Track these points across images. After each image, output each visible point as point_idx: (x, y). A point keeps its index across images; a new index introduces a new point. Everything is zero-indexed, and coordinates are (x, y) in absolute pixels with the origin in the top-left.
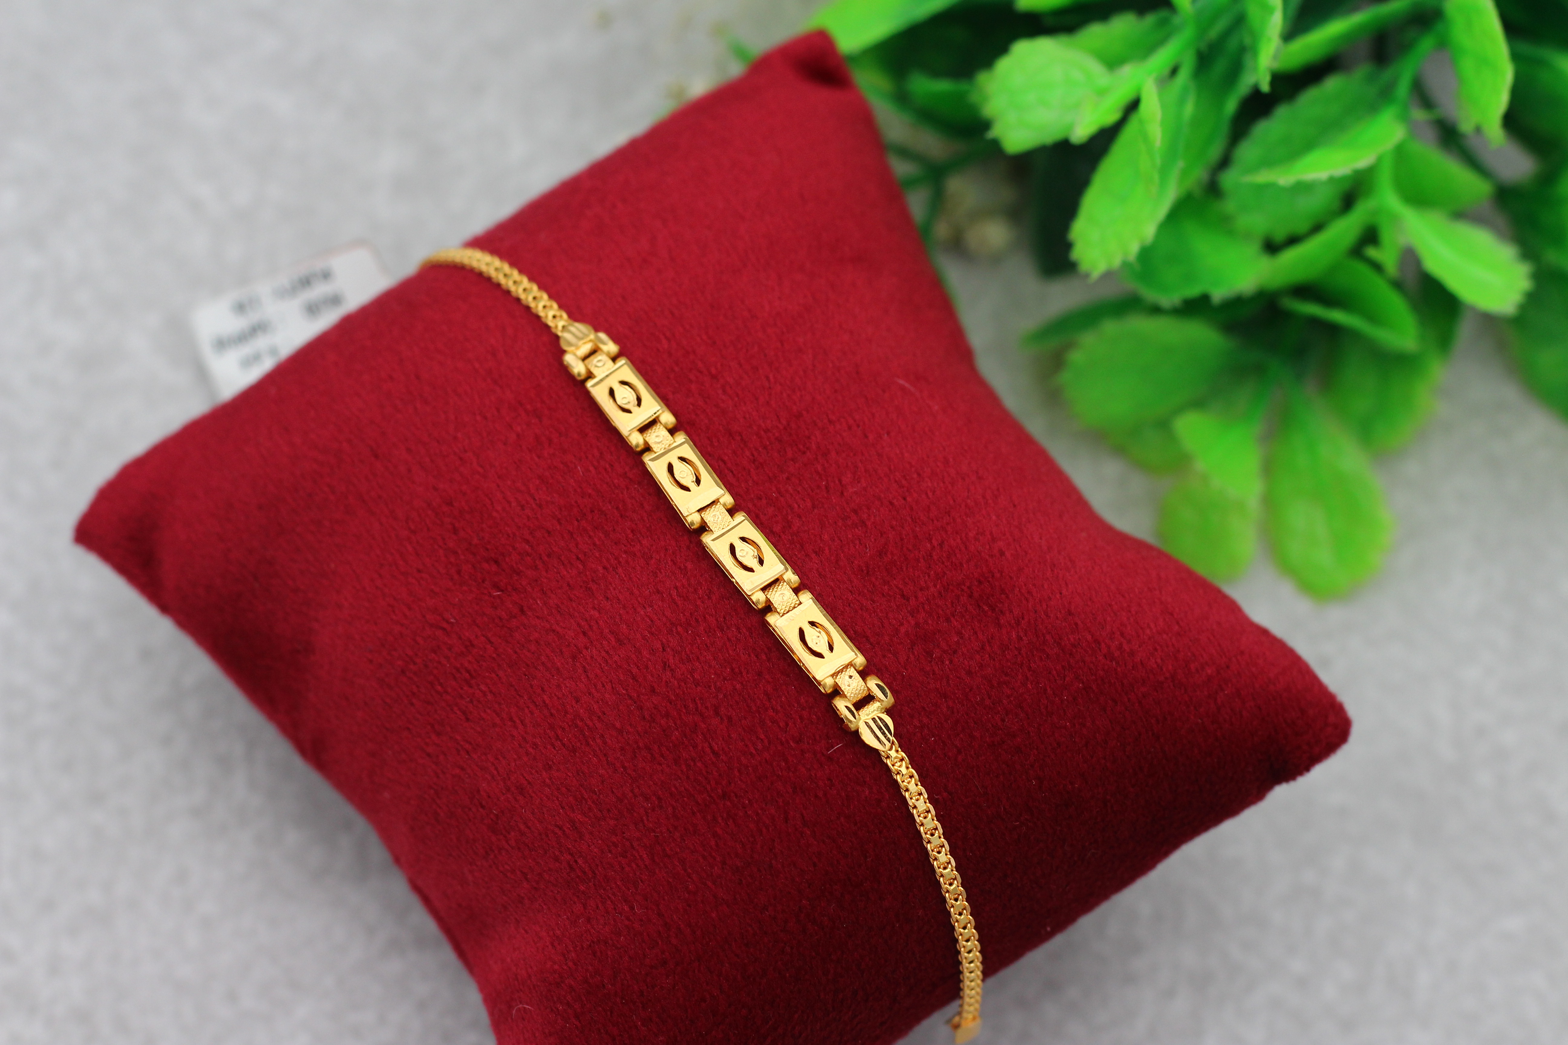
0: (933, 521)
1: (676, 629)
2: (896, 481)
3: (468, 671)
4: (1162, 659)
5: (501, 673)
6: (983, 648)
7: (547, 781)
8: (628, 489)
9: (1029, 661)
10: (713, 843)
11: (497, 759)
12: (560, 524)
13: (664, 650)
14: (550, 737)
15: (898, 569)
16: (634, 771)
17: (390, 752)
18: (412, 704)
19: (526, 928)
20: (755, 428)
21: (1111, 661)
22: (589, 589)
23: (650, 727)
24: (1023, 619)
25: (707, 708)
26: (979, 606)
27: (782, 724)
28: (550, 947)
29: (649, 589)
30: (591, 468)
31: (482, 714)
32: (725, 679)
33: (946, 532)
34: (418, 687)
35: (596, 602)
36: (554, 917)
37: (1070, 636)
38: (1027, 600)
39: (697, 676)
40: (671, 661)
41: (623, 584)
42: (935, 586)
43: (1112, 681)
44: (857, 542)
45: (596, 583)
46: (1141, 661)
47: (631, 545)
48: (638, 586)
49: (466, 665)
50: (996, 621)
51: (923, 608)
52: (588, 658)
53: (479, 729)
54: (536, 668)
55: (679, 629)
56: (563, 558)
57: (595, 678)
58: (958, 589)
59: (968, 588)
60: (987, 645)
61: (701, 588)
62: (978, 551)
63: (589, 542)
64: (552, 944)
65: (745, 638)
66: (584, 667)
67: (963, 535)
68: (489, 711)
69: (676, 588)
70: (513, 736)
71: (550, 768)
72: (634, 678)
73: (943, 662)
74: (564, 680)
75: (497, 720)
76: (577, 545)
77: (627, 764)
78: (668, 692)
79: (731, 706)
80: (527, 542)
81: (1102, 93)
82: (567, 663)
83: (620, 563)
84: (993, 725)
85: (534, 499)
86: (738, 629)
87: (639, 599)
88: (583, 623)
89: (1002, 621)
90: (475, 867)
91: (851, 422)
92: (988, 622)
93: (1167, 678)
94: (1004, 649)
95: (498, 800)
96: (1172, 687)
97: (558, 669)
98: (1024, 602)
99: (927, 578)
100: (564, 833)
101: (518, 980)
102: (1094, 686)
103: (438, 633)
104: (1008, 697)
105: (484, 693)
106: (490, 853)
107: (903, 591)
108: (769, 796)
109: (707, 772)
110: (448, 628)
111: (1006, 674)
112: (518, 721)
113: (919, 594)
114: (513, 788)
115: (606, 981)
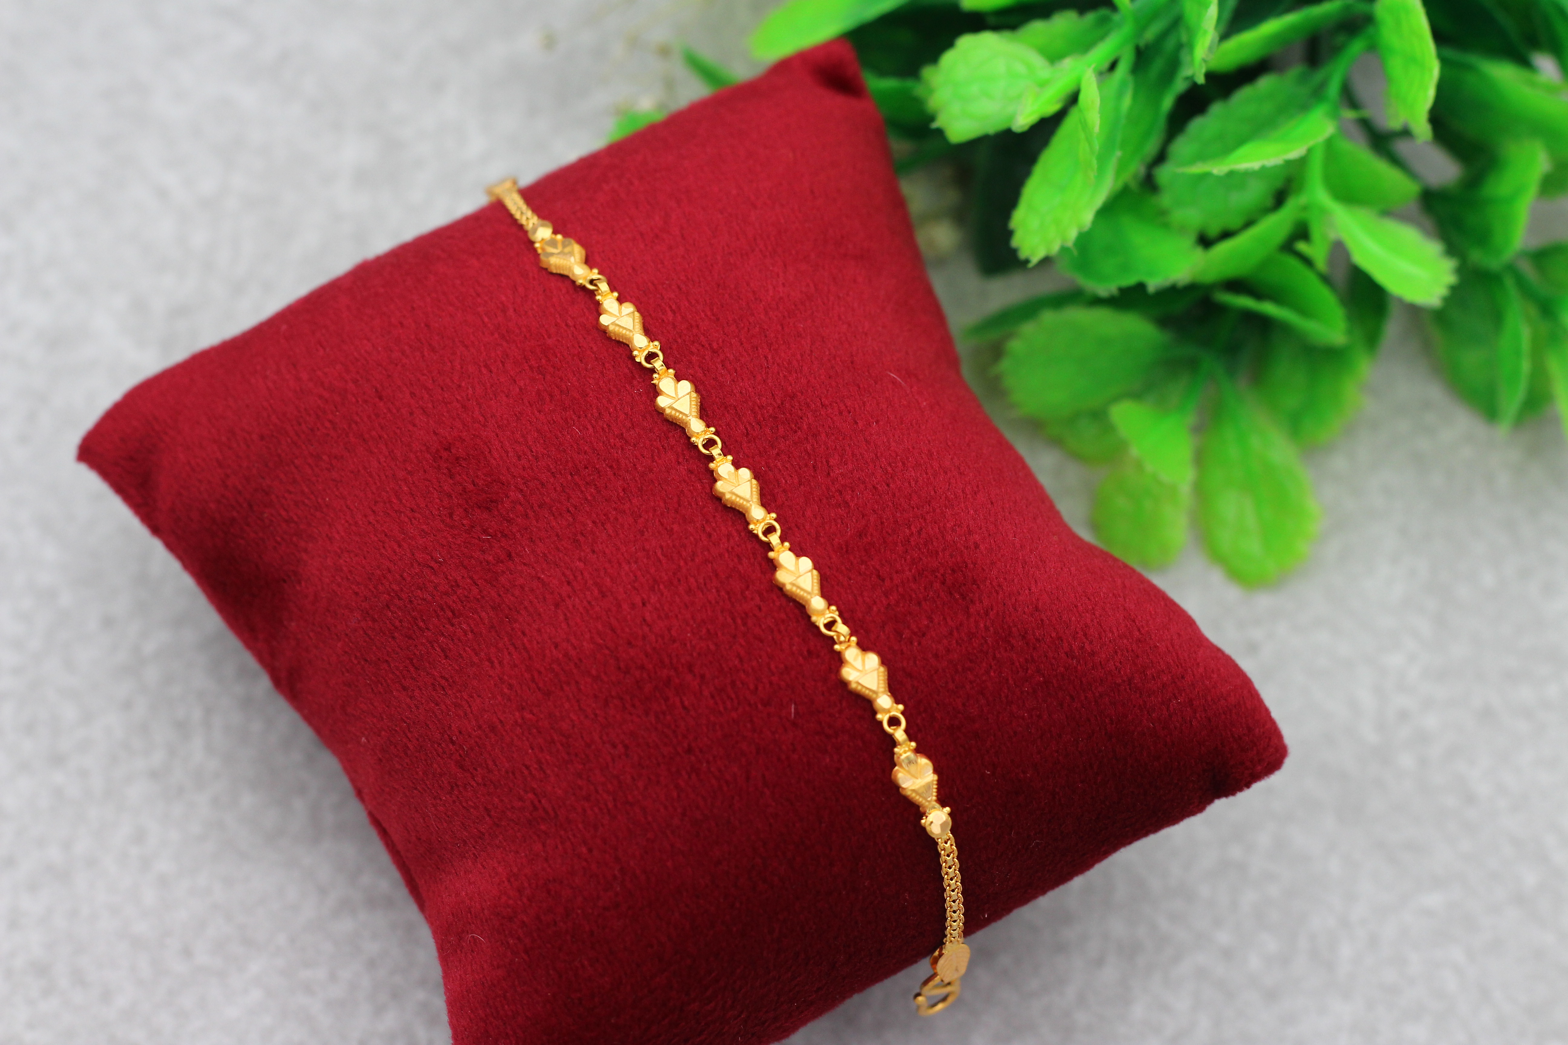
0: (913, 508)
2: (881, 467)
3: (453, 612)
4: (1121, 662)
5: (484, 614)
6: (951, 634)
7: (520, 721)
8: (622, 449)
9: (994, 650)
10: (675, 794)
11: (472, 697)
12: (554, 477)
13: (644, 604)
14: (526, 679)
15: (876, 551)
16: (605, 718)
18: (394, 638)
19: (484, 863)
20: (750, 404)
21: (1072, 659)
22: (577, 541)
23: (624, 678)
24: (992, 610)
26: (951, 594)
28: (506, 883)
29: (634, 546)
30: (589, 427)
31: (461, 652)
32: (700, 638)
33: (925, 520)
34: (401, 621)
35: (582, 554)
36: (513, 854)
37: (1035, 631)
38: (997, 593)
39: (673, 633)
41: (610, 539)
42: (910, 570)
43: (1072, 678)
44: (839, 521)
45: (584, 536)
46: (1101, 662)
47: (621, 503)
48: (624, 543)
49: (450, 604)
50: (966, 610)
52: (571, 607)
53: (457, 667)
54: (518, 612)
56: (554, 509)
57: (575, 627)
58: (932, 576)
59: (942, 575)
60: (955, 631)
61: (685, 550)
62: (954, 542)
63: (581, 497)
64: (509, 881)
66: (565, 615)
67: (941, 525)
68: (468, 650)
69: (661, 547)
70: (490, 676)
71: (524, 709)
72: (613, 630)
73: (911, 643)
74: (545, 625)
76: (568, 498)
77: (598, 712)
79: (705, 665)
80: (521, 491)
83: (608, 518)
85: (531, 451)
86: (718, 591)
87: (625, 554)
88: (568, 573)
89: (972, 610)
90: (438, 801)
91: (843, 408)
92: (958, 610)
93: (1124, 681)
94: (971, 636)
95: (470, 736)
96: (1128, 690)
97: (540, 615)
98: (995, 594)
99: (903, 562)
100: (530, 773)
101: (471, 913)
102: (1054, 681)
103: (426, 571)
104: (971, 683)
105: (465, 632)
106: (455, 788)
107: (879, 572)
108: (733, 755)
109: (676, 726)
110: (436, 566)
111: (971, 661)
112: (496, 662)
113: (895, 576)
114: (485, 726)
115: (558, 919)
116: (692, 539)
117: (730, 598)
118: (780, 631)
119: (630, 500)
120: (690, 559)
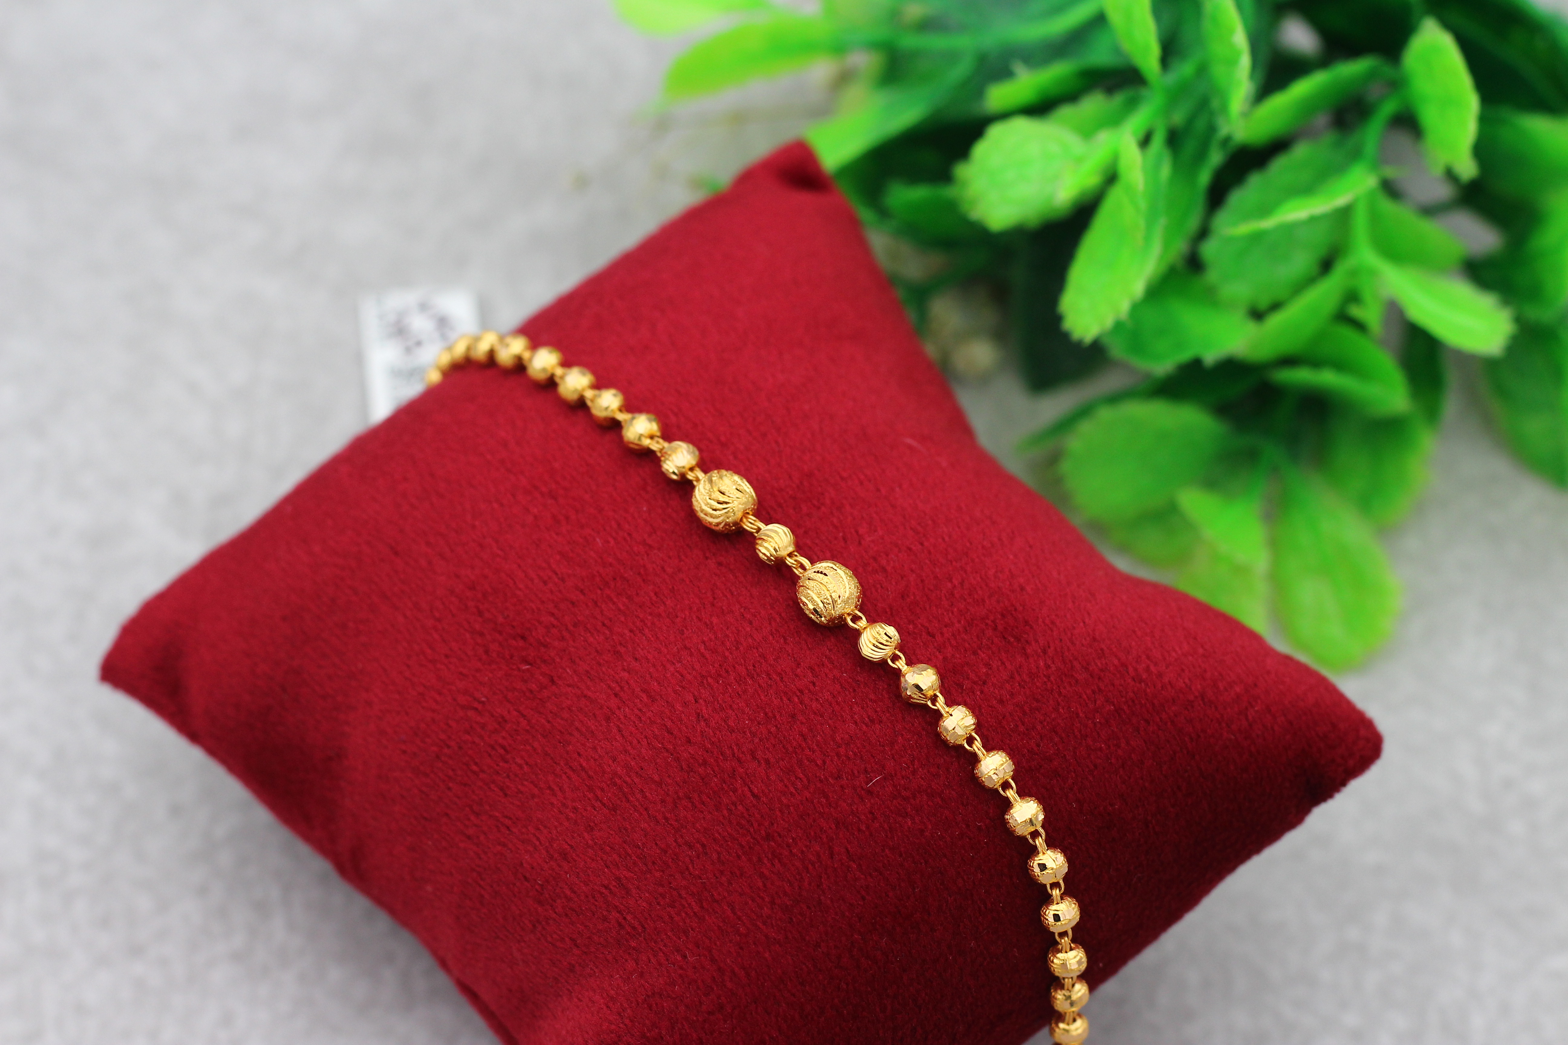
0: (951, 562)
1: (707, 680)
2: (911, 529)
3: (503, 747)
4: (1189, 679)
5: (536, 744)
6: (1012, 677)
7: (590, 842)
8: (648, 555)
9: (1059, 687)
10: (760, 884)
11: (539, 829)
12: (584, 594)
13: (696, 702)
14: (589, 799)
16: (676, 821)
17: (430, 843)
18: (449, 789)
19: (580, 996)
21: (1140, 683)
22: (617, 652)
23: (688, 777)
24: (1049, 647)
25: (743, 753)
26: (1004, 638)
27: (819, 762)
28: (605, 1009)
29: (676, 645)
30: (610, 539)
31: (520, 787)
32: (759, 723)
33: (965, 572)
34: (453, 770)
35: (625, 664)
36: (607, 978)
37: (1097, 661)
38: (1052, 631)
39: (731, 723)
40: (704, 711)
41: (651, 644)
42: (959, 622)
43: (1143, 702)
44: (879, 586)
45: (624, 647)
46: (1170, 682)
47: (655, 607)
48: (665, 645)
49: (500, 741)
50: (1023, 651)
52: (622, 718)
53: (518, 803)
54: (570, 735)
55: (710, 680)
56: (589, 626)
57: (631, 736)
58: (982, 624)
59: (993, 621)
60: (1016, 674)
61: (728, 640)
62: (998, 587)
63: (614, 608)
64: (607, 1006)
65: (776, 683)
66: (618, 726)
67: (983, 573)
68: (526, 783)
69: (704, 642)
70: (552, 804)
71: (592, 829)
72: (670, 732)
74: (599, 741)
75: (536, 791)
76: (601, 612)
77: (668, 815)
78: (704, 741)
79: (768, 749)
80: (553, 614)
81: (1079, 161)
82: (601, 725)
83: (645, 624)
84: (1028, 750)
85: (556, 574)
86: (768, 675)
87: (668, 656)
88: (613, 685)
89: (1029, 651)
90: (523, 944)
92: (1015, 652)
93: (1196, 697)
94: (1033, 677)
95: (542, 870)
96: (1202, 705)
97: (592, 732)
98: (1049, 632)
99: (950, 615)
100: (611, 892)
102: (1125, 708)
103: (470, 713)
104: (1041, 722)
105: (520, 766)
106: (537, 925)
107: (928, 629)
108: (812, 834)
109: (749, 815)
110: (480, 707)
111: (1038, 701)
112: (556, 788)
113: (945, 630)
114: (556, 855)
115: (663, 1032)
116: (734, 629)
117: (782, 679)
118: (838, 703)
119: (663, 602)
120: (734, 648)
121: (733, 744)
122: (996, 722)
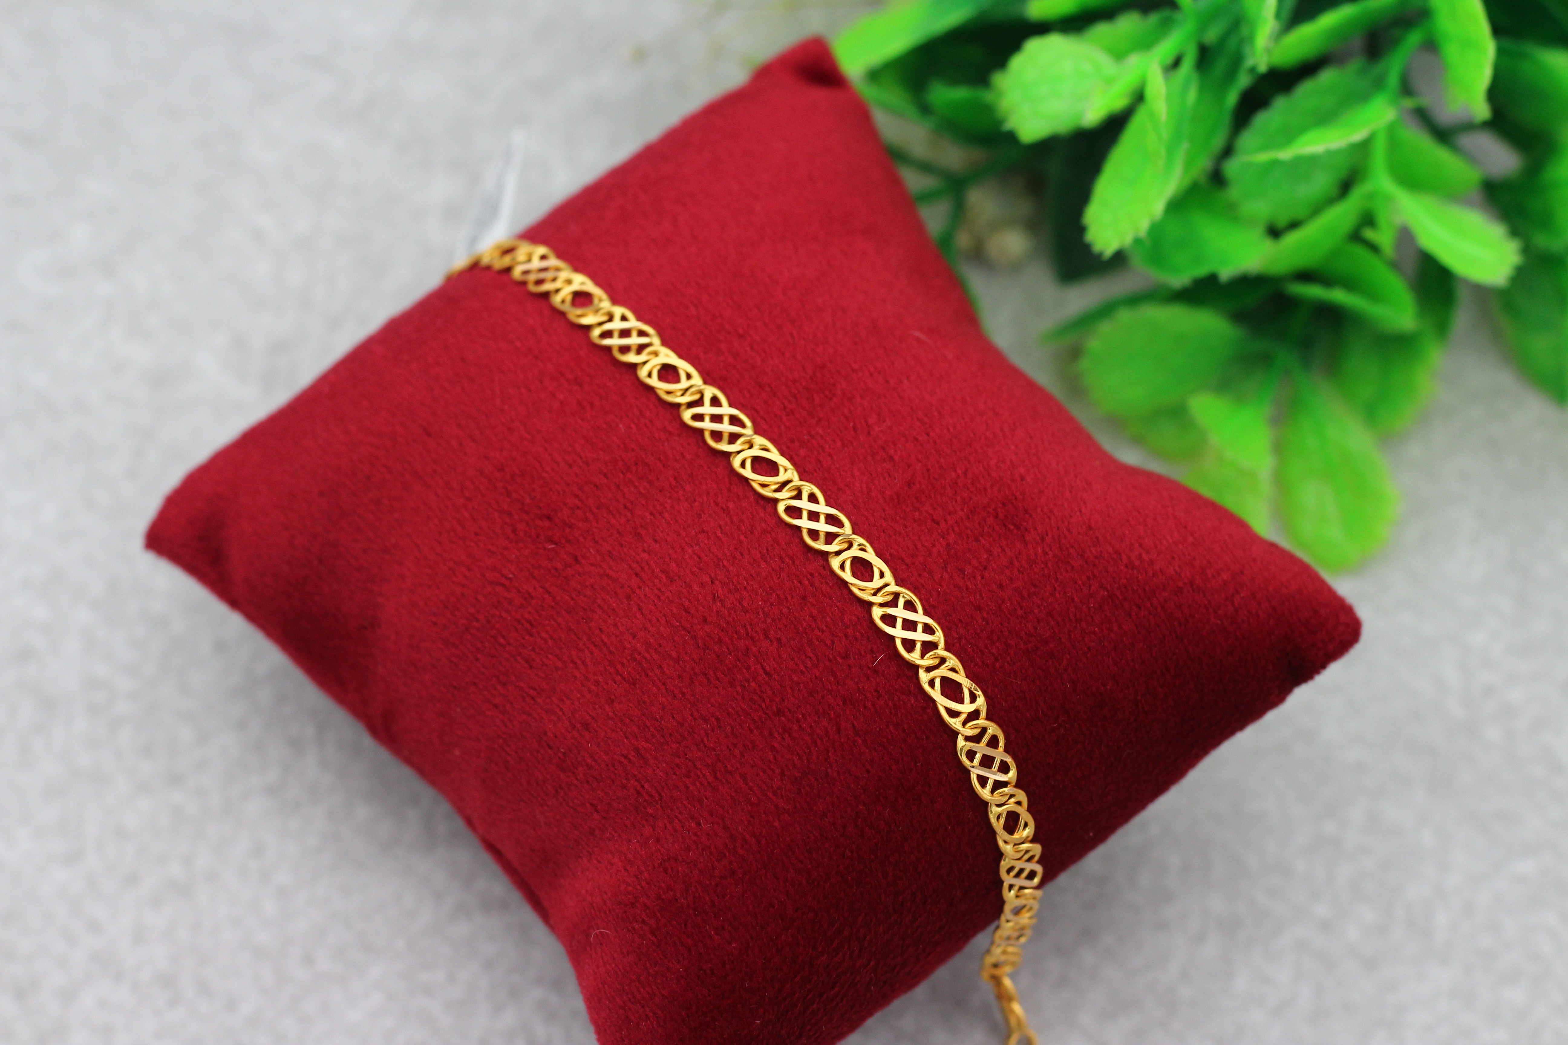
0: (955, 452)
1: (723, 562)
2: (918, 419)
3: (529, 622)
4: (1180, 567)
5: (560, 620)
6: (1012, 563)
7: (610, 714)
9: (1056, 573)
10: (771, 757)
11: (562, 700)
12: (607, 478)
13: (712, 582)
14: (610, 673)
15: (926, 497)
16: (693, 695)
17: (458, 710)
18: (477, 660)
19: (599, 858)
20: (783, 379)
21: (1132, 569)
22: (638, 534)
23: (704, 654)
24: (1047, 535)
25: (756, 632)
26: (1005, 525)
27: (828, 642)
28: (623, 871)
29: (694, 529)
30: (632, 426)
31: (544, 660)
32: (772, 604)
33: (969, 461)
34: (481, 642)
35: (645, 545)
36: (625, 842)
37: (1092, 549)
38: (1050, 519)
39: (745, 604)
40: (720, 592)
41: (670, 526)
42: (962, 510)
43: (1135, 588)
44: (886, 475)
45: (645, 529)
46: (1160, 569)
47: (674, 491)
48: (684, 528)
49: (527, 616)
50: (1022, 538)
51: (953, 530)
52: (642, 597)
53: (543, 675)
54: (593, 611)
55: (725, 563)
56: (611, 508)
57: (650, 614)
58: (984, 512)
59: (993, 510)
60: (1015, 560)
61: (744, 525)
62: (1000, 477)
63: (635, 492)
64: (625, 868)
65: (788, 566)
66: (638, 605)
67: (985, 463)
68: (550, 656)
69: (720, 527)
70: (576, 677)
71: (613, 701)
72: (687, 611)
73: (975, 578)
74: (620, 619)
75: (560, 664)
76: (624, 495)
77: (685, 690)
78: (720, 621)
79: (780, 629)
80: (577, 496)
82: (622, 603)
83: (665, 508)
84: (1026, 633)
85: (581, 458)
86: (781, 558)
87: (686, 539)
88: (634, 565)
89: (1028, 538)
90: (546, 808)
91: (872, 369)
92: (1014, 540)
93: (1185, 584)
94: (1031, 563)
95: (565, 739)
96: (1191, 592)
97: (614, 610)
98: (1047, 520)
99: (954, 503)
100: (630, 761)
101: (594, 908)
102: (1118, 593)
103: (498, 589)
104: (1039, 607)
105: (545, 640)
106: (559, 791)
107: (933, 516)
108: (821, 710)
109: (762, 692)
110: (507, 583)
111: (1035, 586)
112: (579, 662)
113: (948, 517)
114: (578, 725)
115: (678, 895)
116: (749, 514)
117: (793, 562)
119: (682, 487)
120: (749, 532)
121: (747, 624)
122: (995, 606)
